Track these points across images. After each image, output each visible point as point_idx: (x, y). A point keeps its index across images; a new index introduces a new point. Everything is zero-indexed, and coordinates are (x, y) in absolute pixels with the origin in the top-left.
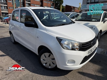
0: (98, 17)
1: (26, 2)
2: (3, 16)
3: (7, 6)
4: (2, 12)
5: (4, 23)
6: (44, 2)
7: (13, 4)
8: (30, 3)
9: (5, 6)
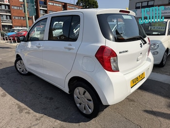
0: (161, 28)
1: (40, 8)
2: (5, 31)
3: (10, 14)
4: (3, 24)
5: (9, 41)
6: (68, 7)
7: (25, 12)
8: (46, 9)
9: (7, 15)
